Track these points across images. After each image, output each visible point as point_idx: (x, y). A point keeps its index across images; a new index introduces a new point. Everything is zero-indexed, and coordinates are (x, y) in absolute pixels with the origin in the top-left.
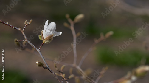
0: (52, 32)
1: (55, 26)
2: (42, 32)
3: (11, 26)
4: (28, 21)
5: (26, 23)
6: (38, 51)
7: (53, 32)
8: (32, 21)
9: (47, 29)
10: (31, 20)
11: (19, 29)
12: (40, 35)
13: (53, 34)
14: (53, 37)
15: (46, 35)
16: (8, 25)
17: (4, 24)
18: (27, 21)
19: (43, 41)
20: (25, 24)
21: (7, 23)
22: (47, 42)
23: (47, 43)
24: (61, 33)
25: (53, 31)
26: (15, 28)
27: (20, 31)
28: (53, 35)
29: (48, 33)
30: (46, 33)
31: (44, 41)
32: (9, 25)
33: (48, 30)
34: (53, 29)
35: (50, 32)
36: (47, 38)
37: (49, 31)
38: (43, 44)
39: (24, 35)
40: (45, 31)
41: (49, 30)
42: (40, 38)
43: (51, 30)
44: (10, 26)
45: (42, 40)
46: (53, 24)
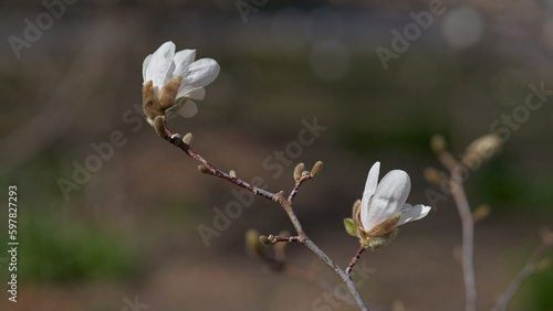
0: (394, 206)
1: (407, 184)
2: (356, 205)
3: (248, 185)
4: (308, 168)
5: (300, 173)
6: (345, 277)
7: (398, 207)
8: (320, 166)
9: (377, 195)
10: (319, 162)
11: (276, 197)
12: (351, 217)
13: (397, 216)
14: (399, 224)
15: (374, 217)
16: (235, 183)
17: (222, 176)
18: (302, 164)
19: (362, 241)
20: (296, 176)
21: (232, 174)
22: (376, 243)
23: (377, 247)
24: (425, 210)
25: (399, 201)
26: (261, 191)
27: (278, 202)
28: (398, 219)
29: (379, 209)
30: (373, 210)
31: (365, 238)
32: (239, 181)
33: (381, 197)
34: (397, 195)
35: (388, 207)
36: (375, 229)
37: (384, 204)
38: (363, 250)
39: (293, 218)
40: (370, 203)
41: (386, 199)
42: (349, 229)
43: (391, 200)
44: (241, 185)
45: (359, 236)
46: (398, 179)
